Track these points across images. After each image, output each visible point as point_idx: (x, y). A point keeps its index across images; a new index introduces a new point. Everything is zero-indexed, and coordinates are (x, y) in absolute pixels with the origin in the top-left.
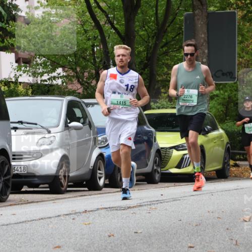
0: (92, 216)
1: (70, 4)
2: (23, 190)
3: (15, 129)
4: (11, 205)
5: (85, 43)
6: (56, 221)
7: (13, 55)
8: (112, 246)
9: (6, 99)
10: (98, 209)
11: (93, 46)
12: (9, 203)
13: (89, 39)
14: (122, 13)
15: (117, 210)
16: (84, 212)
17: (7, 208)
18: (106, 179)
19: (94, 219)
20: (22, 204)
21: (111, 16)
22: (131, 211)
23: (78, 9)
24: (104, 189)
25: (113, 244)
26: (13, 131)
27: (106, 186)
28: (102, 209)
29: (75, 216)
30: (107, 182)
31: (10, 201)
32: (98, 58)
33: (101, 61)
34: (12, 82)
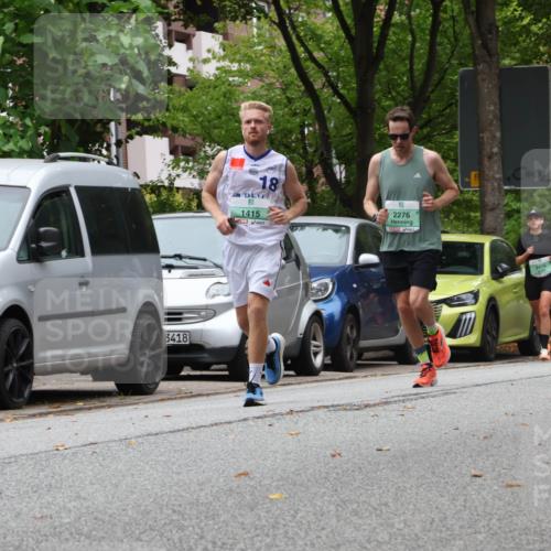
0: (303, 420)
1: (262, 55)
2: (183, 373)
3: (170, 267)
4: (162, 400)
5: (288, 121)
6: (240, 429)
7: (165, 141)
8: (338, 474)
9: (153, 217)
10: (313, 408)
11: (302, 126)
12: (159, 397)
13: (295, 114)
14: (352, 70)
15: (345, 409)
16: (288, 413)
17: (156, 404)
18: (325, 355)
19: (306, 424)
20: (181, 398)
21: (333, 74)
22: (370, 411)
23: (277, 63)
24: (322, 373)
25: (340, 471)
26: (165, 272)
27: (326, 367)
28: (319, 407)
29: (273, 420)
30: (328, 361)
31: (161, 392)
32: (311, 146)
33: (315, 151)
34: (164, 186)
